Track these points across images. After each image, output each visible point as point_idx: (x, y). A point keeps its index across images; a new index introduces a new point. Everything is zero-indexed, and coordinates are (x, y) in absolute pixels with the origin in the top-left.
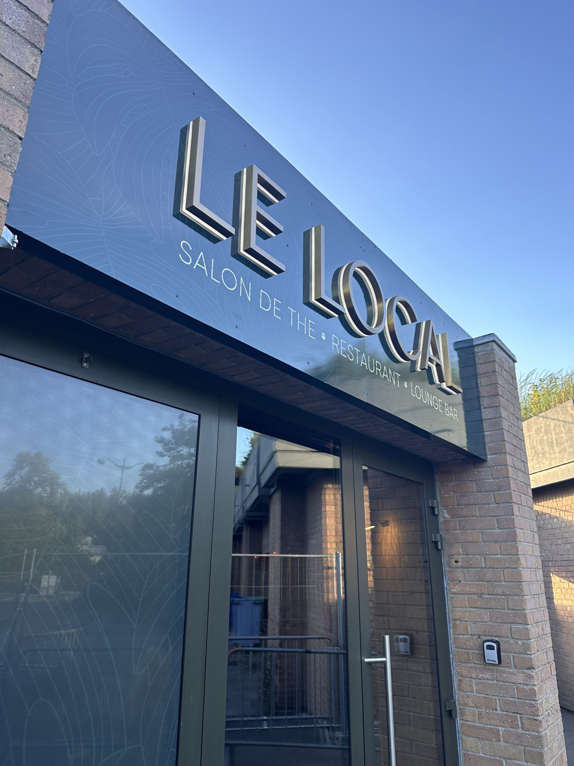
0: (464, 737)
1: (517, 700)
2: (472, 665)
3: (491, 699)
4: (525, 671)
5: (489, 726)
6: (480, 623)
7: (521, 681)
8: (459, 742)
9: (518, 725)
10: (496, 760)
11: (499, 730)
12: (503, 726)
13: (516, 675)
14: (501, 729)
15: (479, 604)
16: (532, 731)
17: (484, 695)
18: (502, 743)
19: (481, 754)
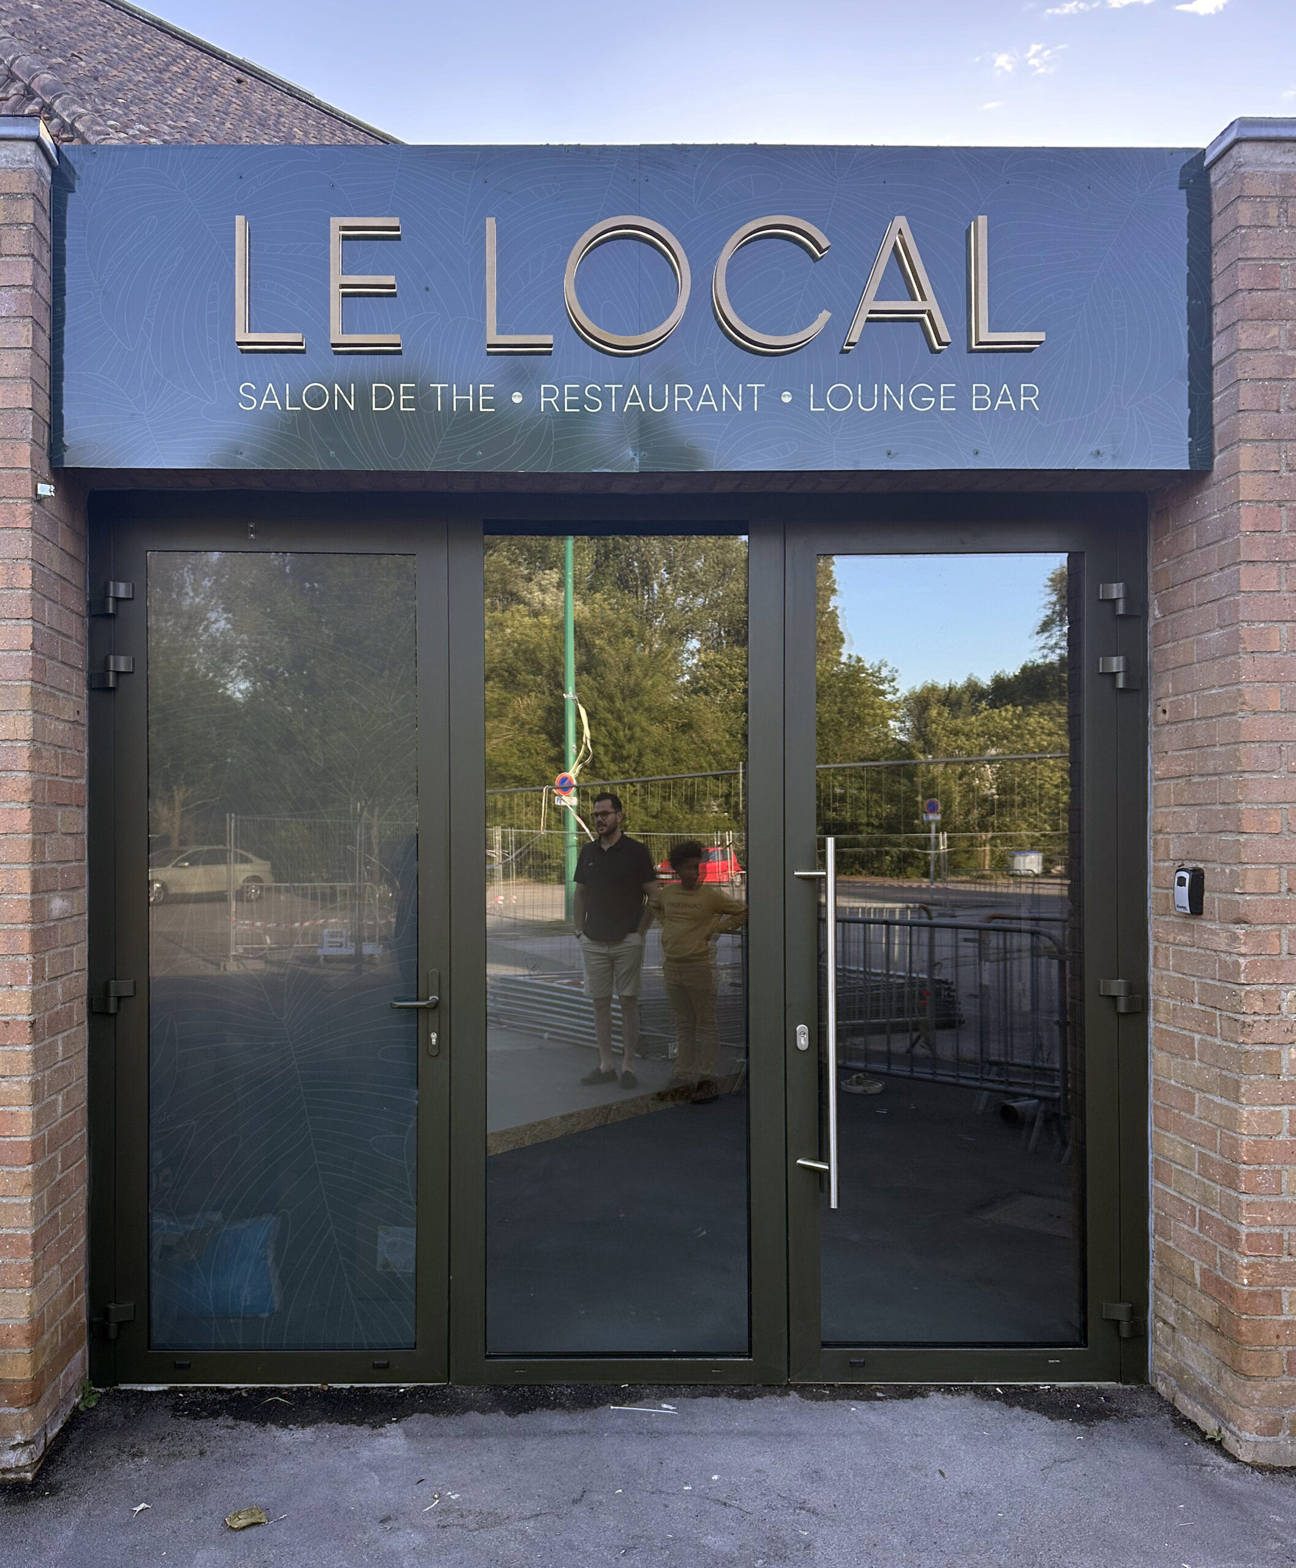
0: (1156, 1051)
1: (1218, 984)
2: (1172, 919)
3: (1188, 981)
4: (1231, 926)
5: (1184, 1032)
6: (1185, 836)
7: (1223, 947)
8: (1150, 1059)
9: (1216, 1030)
10: (1187, 1092)
11: (1193, 1039)
12: (1199, 1033)
13: (1218, 934)
14: (1197, 1037)
15: (1186, 798)
16: (1231, 1041)
17: (1180, 976)
18: (1197, 1064)
19: (1173, 1082)
